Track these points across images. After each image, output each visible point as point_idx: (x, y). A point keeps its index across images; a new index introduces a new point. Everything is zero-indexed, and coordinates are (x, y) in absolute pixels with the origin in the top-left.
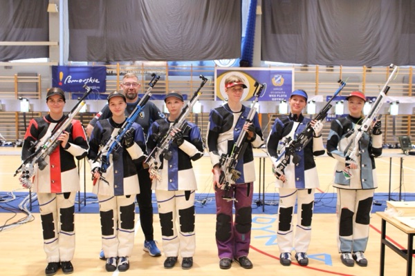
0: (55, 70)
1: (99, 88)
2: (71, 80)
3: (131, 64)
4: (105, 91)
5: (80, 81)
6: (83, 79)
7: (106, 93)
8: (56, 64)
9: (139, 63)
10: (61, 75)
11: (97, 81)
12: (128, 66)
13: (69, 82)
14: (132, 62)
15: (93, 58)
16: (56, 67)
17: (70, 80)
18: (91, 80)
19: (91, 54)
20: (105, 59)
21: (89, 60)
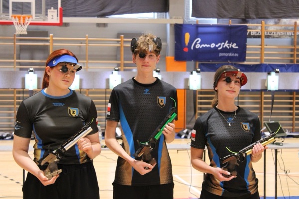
0: (179, 30)
1: (237, 55)
2: (201, 44)
3: (276, 23)
4: (244, 60)
5: (213, 46)
6: (216, 44)
7: (245, 63)
8: (180, 22)
9: (285, 21)
10: (187, 36)
11: (234, 46)
12: (271, 25)
13: (198, 46)
14: (276, 20)
15: (225, 13)
16: (181, 25)
17: (199, 44)
18: (226, 45)
19: (224, 8)
20: (243, 16)
21: (219, 16)
